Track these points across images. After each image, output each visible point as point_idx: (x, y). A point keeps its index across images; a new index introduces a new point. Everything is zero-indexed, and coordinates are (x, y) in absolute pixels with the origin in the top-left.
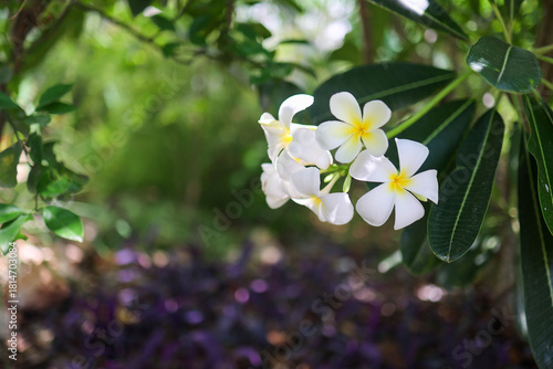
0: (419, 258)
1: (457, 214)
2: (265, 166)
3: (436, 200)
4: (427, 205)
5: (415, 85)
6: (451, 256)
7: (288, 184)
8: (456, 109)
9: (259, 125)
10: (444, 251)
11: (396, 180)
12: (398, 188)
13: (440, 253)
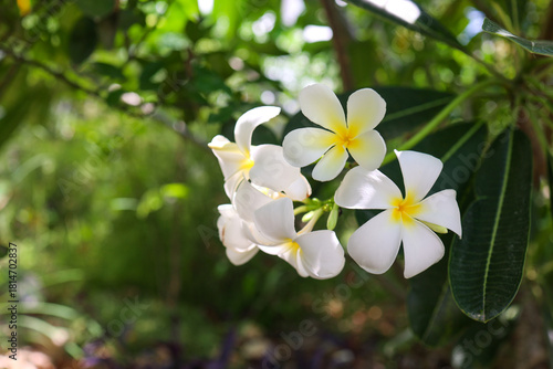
0: (433, 326)
1: (487, 255)
2: (222, 208)
4: (447, 238)
5: (409, 111)
6: (486, 313)
7: (252, 226)
8: (463, 134)
9: (209, 150)
10: (476, 307)
11: (401, 208)
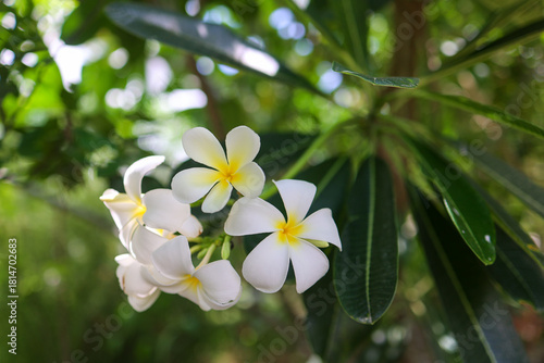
2: (119, 258)
3: (338, 243)
6: (372, 315)
11: (285, 231)
12: (291, 239)
13: (359, 315)
